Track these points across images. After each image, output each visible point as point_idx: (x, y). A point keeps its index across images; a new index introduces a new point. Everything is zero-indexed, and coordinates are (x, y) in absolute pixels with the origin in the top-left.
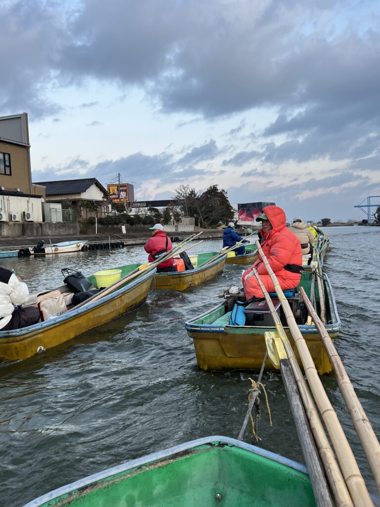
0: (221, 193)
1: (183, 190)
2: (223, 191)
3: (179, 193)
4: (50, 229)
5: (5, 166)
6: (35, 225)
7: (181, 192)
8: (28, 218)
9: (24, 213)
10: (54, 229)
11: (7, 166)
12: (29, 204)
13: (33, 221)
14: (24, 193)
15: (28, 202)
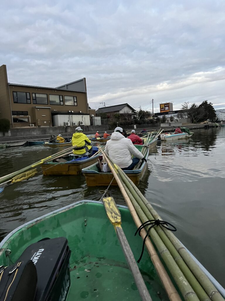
0: (209, 104)
1: (186, 105)
2: (211, 103)
3: (183, 106)
4: (92, 128)
5: (74, 102)
6: (85, 127)
7: (184, 106)
8: (82, 124)
9: (80, 122)
10: (95, 128)
11: (75, 102)
12: (83, 118)
13: (84, 125)
14: (84, 113)
15: (82, 117)
